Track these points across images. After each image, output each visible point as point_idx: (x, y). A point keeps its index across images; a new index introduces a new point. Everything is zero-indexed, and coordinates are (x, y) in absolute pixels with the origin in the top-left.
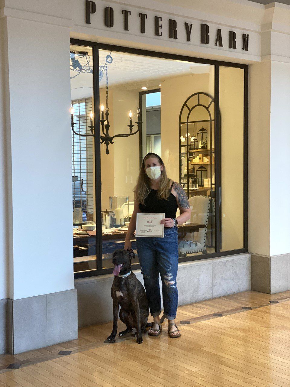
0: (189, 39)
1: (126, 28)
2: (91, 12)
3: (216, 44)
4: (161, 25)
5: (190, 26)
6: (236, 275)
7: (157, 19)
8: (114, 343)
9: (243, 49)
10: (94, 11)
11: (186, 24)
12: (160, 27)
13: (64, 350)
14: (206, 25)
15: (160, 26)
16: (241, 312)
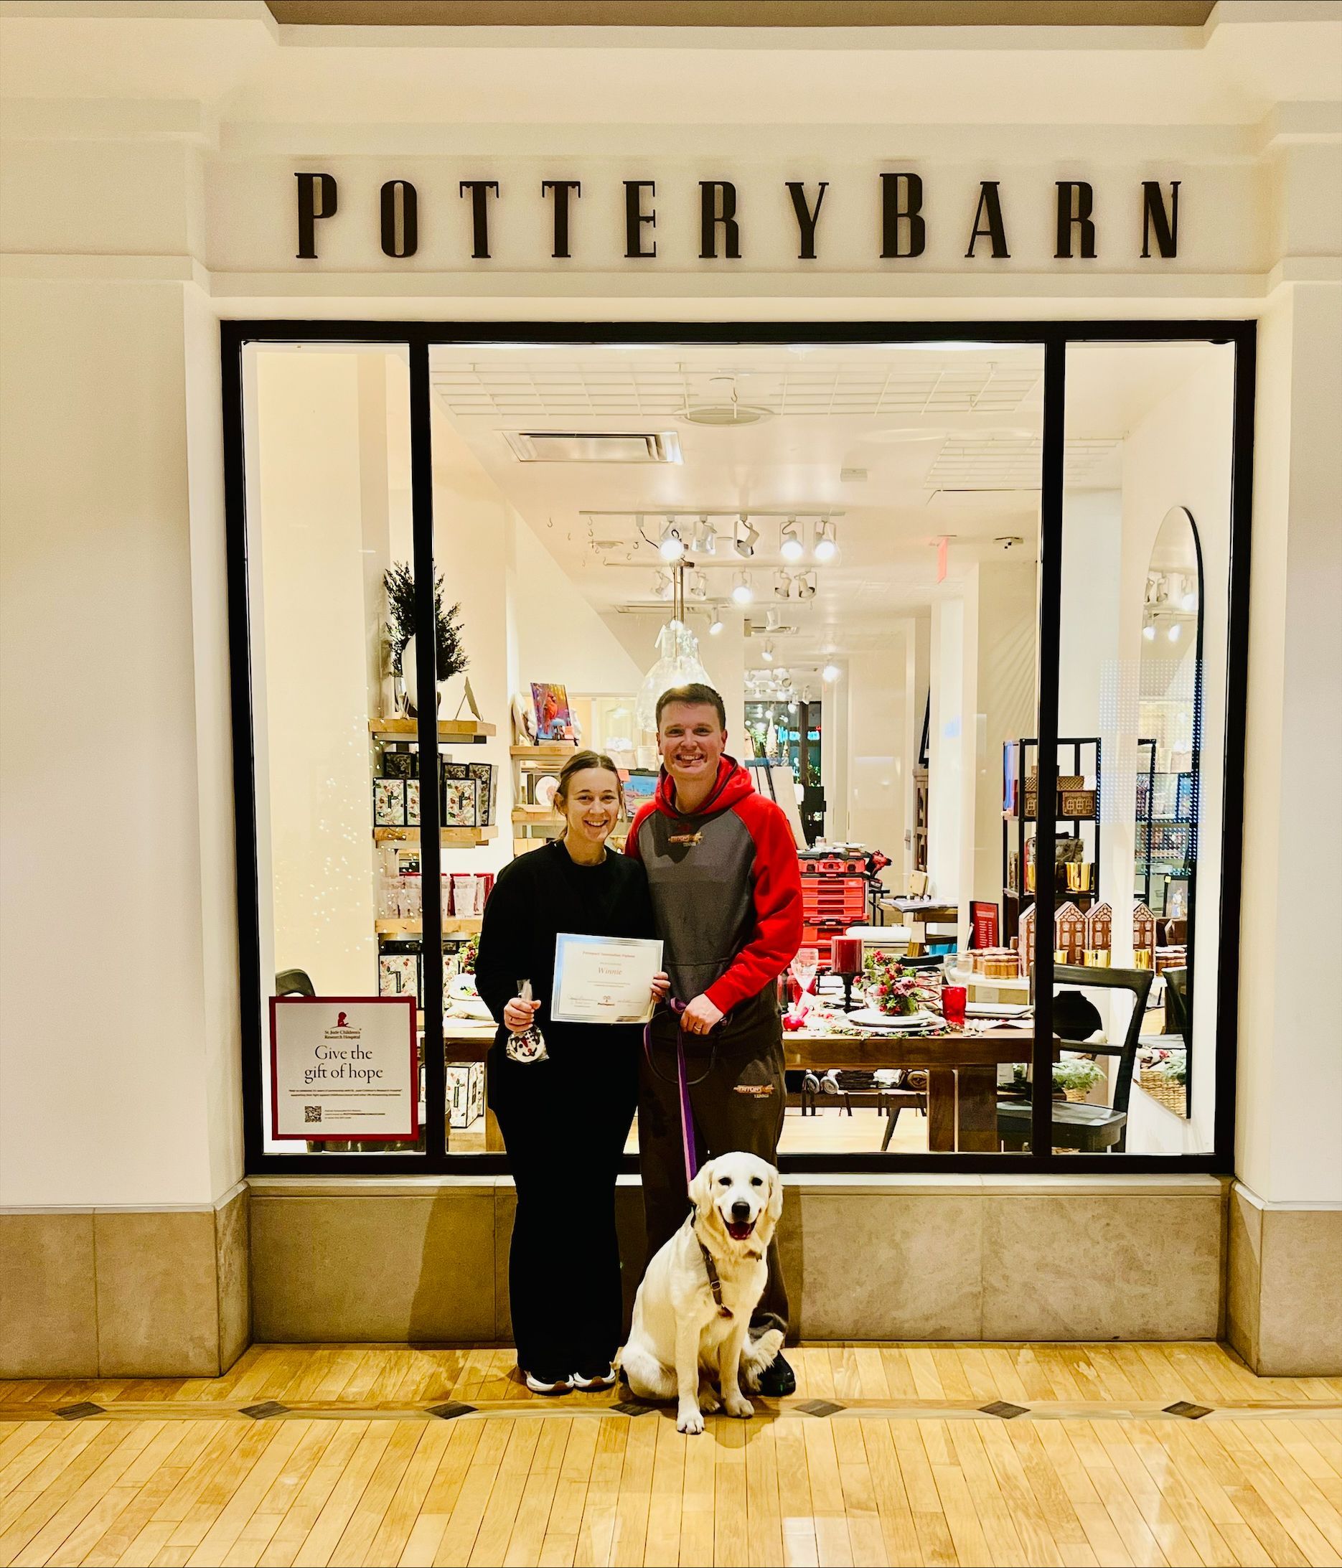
1: (481, 249)
2: (318, 212)
3: (971, 252)
4: (653, 213)
5: (816, 192)
7: (633, 190)
9: (1146, 253)
10: (330, 208)
11: (796, 190)
12: (649, 222)
14: (907, 175)
15: (645, 219)
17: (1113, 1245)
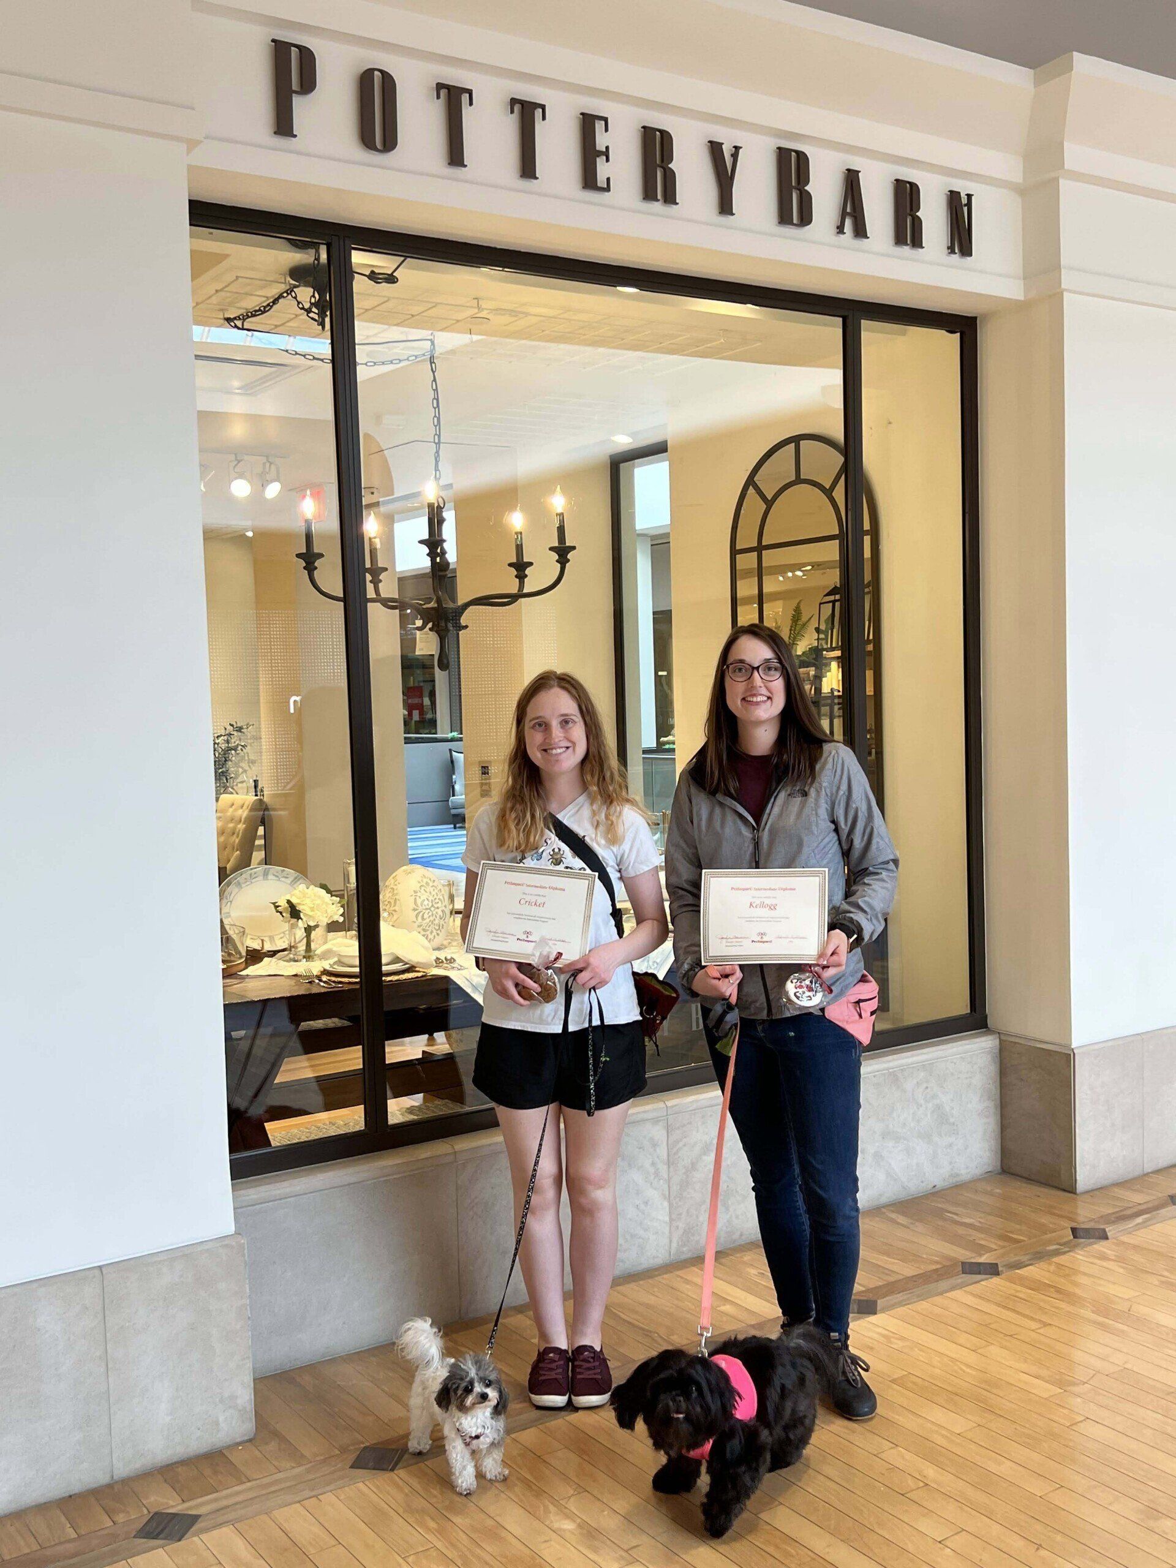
0: (725, 206)
1: (456, 156)
2: (295, 85)
3: (840, 229)
4: (607, 148)
5: (732, 155)
6: (942, 1117)
7: (588, 123)
8: (392, 1470)
9: (951, 250)
10: (308, 84)
11: (715, 148)
12: (604, 158)
13: (173, 1504)
14: (797, 152)
15: (600, 153)
16: (953, 1289)
17: (930, 1105)
